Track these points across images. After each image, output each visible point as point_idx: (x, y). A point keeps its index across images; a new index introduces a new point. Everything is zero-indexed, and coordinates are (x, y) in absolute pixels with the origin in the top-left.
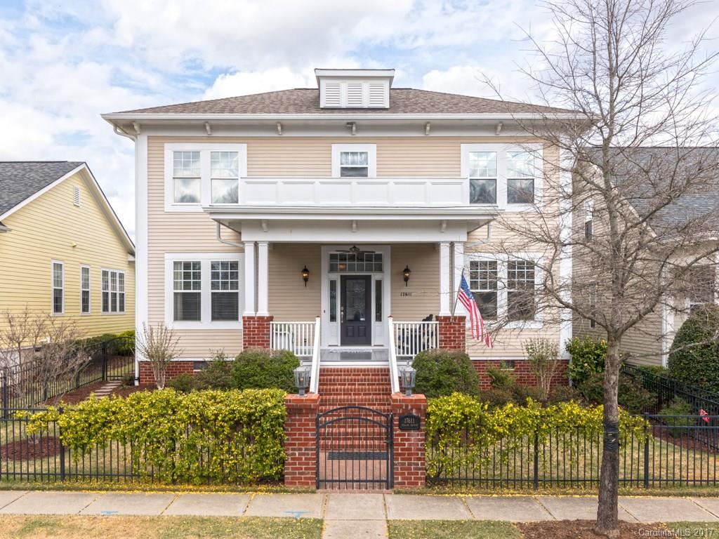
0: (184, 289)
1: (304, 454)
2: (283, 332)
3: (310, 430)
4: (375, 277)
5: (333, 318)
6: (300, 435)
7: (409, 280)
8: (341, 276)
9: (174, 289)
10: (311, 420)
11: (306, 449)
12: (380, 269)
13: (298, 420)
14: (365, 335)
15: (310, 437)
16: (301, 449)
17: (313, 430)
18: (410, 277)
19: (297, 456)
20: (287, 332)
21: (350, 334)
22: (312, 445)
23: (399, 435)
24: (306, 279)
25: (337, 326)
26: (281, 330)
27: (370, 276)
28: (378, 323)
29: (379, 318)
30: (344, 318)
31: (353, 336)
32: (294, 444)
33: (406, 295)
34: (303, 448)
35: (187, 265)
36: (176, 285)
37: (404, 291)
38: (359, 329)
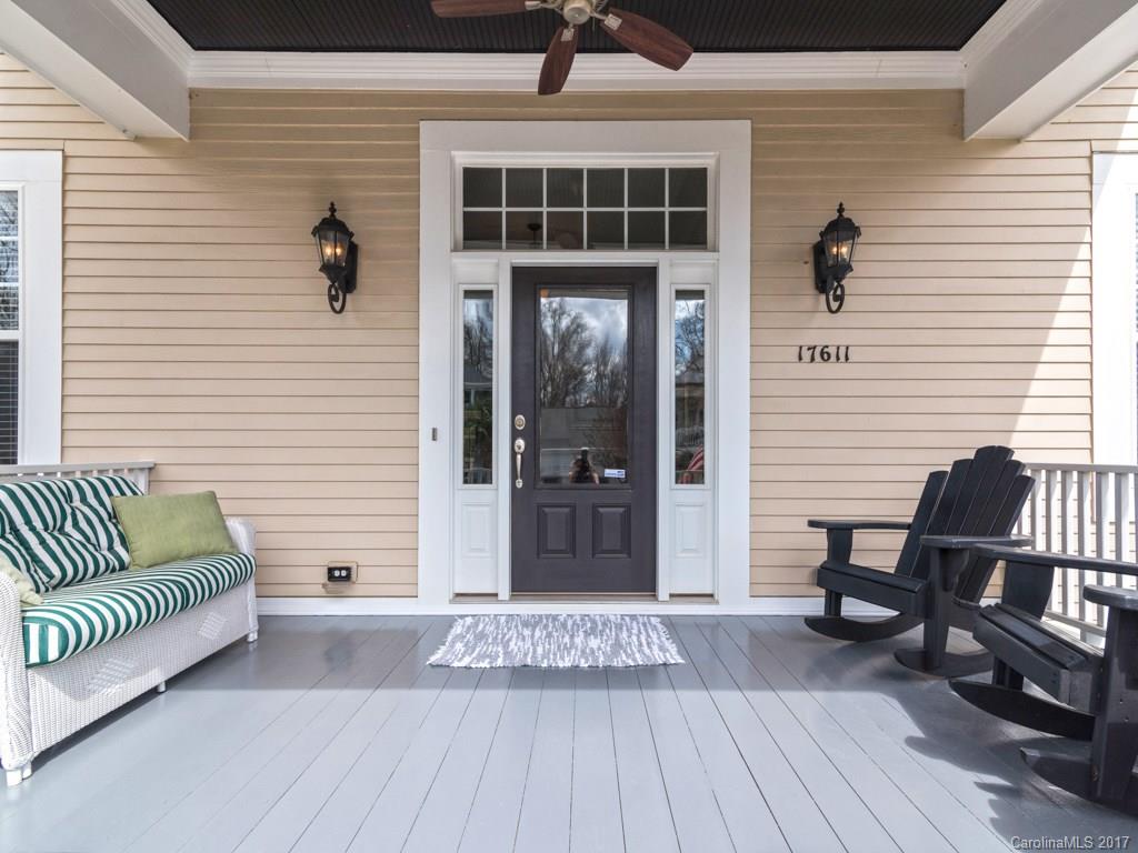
4: (674, 267)
5: (477, 463)
7: (846, 281)
8: (517, 270)
14: (627, 547)
18: (855, 263)
21: (556, 539)
25: (495, 505)
27: (652, 271)
28: (690, 492)
29: (690, 468)
30: (527, 467)
31: (573, 549)
33: (825, 356)
37: (818, 338)
38: (596, 517)
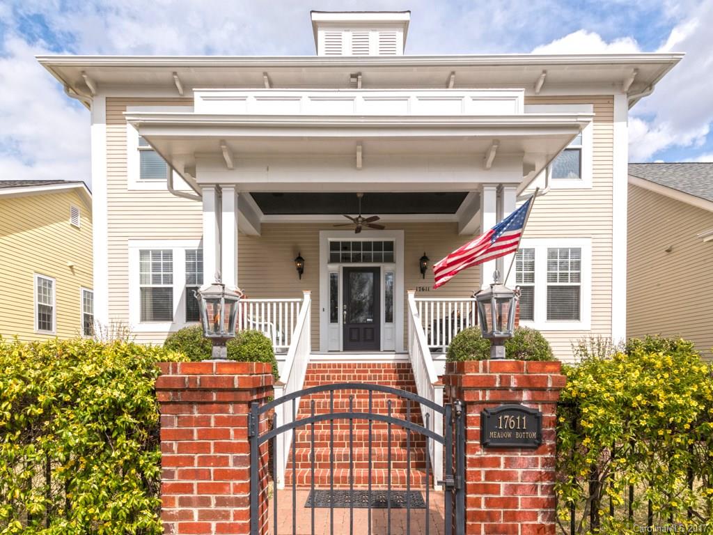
0: (153, 283)
1: (213, 515)
2: (263, 323)
3: (230, 448)
4: (385, 268)
5: (334, 318)
6: (203, 461)
7: (427, 271)
8: (344, 268)
9: (141, 283)
10: (234, 421)
11: (221, 502)
12: (390, 259)
13: (198, 422)
14: (373, 339)
15: (231, 466)
16: (206, 502)
17: (238, 448)
18: (428, 267)
19: (196, 519)
20: (269, 323)
21: (355, 337)
22: (238, 489)
23: (481, 462)
24: (301, 271)
25: (339, 328)
26: (260, 320)
27: (379, 268)
28: (389, 325)
29: (390, 319)
30: (347, 318)
31: (359, 340)
32: (188, 489)
33: (423, 290)
34: (213, 498)
35: (156, 254)
36: (143, 279)
37: (421, 285)
38: (365, 331)
